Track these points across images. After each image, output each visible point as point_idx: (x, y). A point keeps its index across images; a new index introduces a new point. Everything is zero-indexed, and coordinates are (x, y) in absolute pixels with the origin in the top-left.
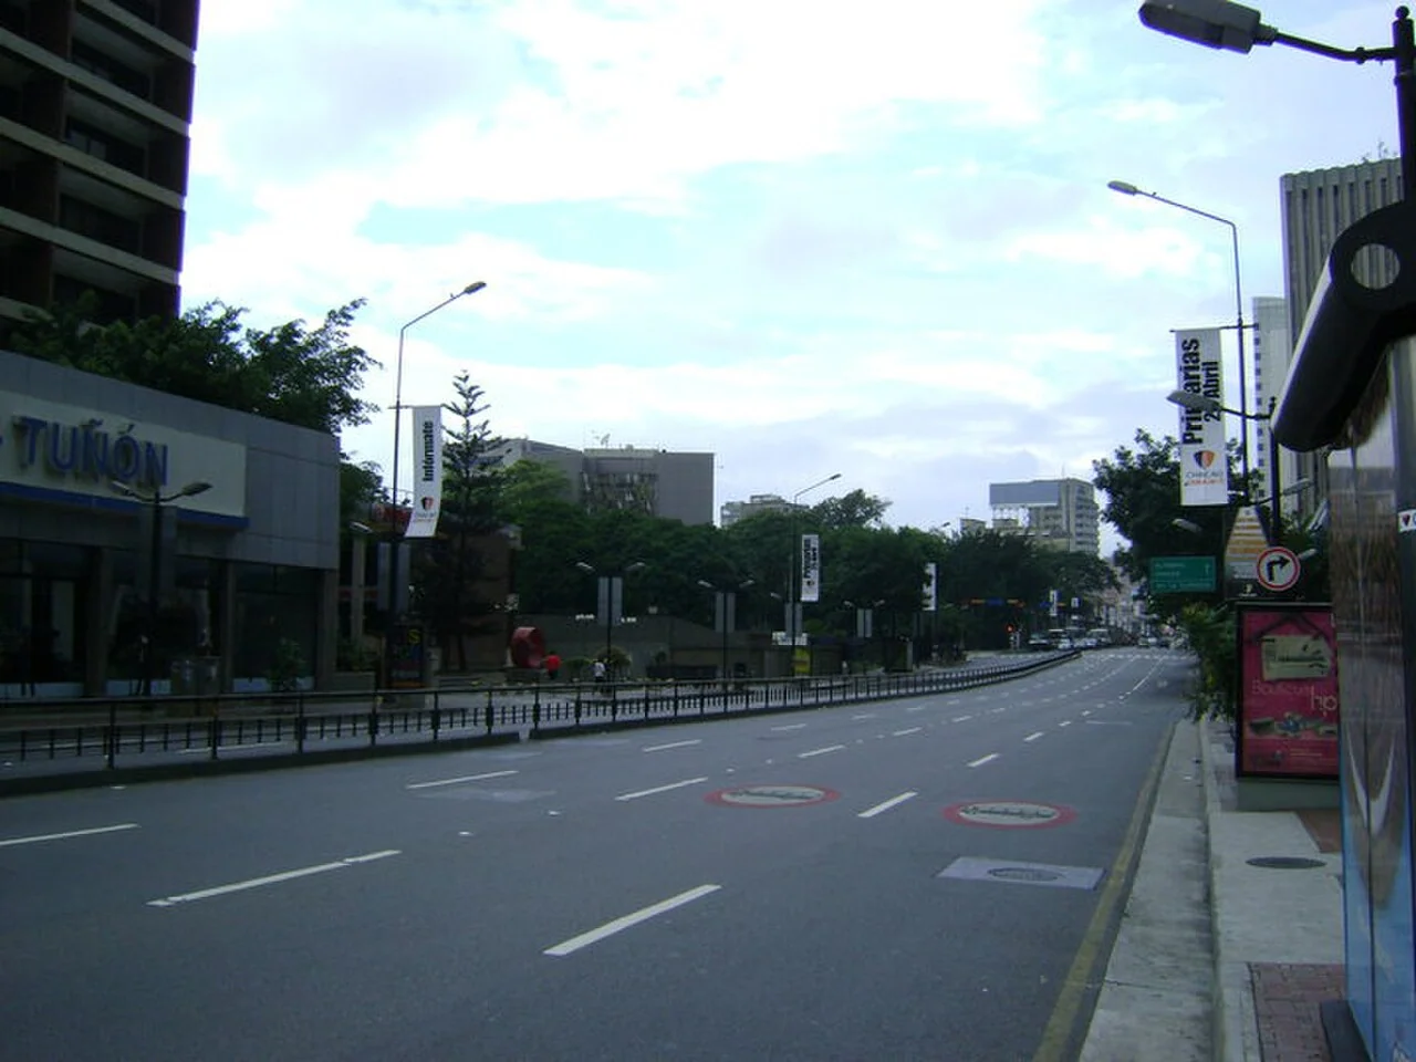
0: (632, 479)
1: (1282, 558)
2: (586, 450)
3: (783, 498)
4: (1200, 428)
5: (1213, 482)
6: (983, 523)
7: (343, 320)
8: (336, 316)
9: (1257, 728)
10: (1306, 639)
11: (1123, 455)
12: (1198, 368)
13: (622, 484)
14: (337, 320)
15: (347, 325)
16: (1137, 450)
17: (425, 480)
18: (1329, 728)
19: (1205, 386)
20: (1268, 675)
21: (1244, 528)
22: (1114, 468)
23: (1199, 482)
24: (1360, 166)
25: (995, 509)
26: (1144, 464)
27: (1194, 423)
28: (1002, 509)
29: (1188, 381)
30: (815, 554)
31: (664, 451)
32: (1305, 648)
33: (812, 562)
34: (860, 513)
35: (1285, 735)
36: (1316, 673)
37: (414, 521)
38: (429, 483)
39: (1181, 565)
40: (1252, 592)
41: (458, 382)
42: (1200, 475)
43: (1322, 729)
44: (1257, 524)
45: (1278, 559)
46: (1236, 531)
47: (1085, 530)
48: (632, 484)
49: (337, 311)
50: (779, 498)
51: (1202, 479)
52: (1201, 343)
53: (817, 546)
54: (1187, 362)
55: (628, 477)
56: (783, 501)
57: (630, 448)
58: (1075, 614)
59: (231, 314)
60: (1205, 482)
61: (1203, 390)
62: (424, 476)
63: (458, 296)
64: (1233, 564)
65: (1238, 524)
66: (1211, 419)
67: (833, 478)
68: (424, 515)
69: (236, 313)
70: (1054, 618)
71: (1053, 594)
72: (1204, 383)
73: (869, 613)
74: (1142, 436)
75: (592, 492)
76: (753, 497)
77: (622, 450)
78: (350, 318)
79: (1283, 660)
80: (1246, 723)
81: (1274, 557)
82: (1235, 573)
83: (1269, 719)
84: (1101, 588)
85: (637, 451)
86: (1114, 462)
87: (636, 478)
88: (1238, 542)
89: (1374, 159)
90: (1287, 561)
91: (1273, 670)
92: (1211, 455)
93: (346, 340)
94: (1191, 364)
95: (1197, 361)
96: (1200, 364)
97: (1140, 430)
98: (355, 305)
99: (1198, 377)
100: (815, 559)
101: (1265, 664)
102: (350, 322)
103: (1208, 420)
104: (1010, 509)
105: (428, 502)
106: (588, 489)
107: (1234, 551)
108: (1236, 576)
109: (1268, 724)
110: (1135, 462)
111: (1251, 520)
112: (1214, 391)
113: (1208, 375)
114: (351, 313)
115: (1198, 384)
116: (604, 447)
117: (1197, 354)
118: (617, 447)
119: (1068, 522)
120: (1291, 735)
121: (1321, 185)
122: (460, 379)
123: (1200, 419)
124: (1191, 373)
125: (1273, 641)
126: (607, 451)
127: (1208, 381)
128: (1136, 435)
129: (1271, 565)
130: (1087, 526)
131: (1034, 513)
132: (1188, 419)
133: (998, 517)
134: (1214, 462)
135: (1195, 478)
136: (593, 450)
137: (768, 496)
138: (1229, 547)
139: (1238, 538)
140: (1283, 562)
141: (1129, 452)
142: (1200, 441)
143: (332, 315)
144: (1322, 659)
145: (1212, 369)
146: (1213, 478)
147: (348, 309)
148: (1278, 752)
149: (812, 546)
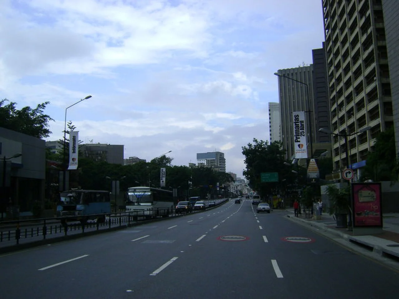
0: (100, 153)
1: (349, 171)
2: (86, 144)
3: (138, 158)
4: (299, 138)
5: (303, 152)
6: (195, 164)
7: (43, 107)
8: (41, 106)
9: (358, 214)
10: (369, 192)
11: (250, 145)
12: (298, 122)
13: (97, 154)
14: (41, 107)
15: (43, 108)
16: (254, 144)
17: (73, 153)
18: (376, 214)
19: (300, 127)
20: (361, 201)
21: (312, 164)
22: (247, 149)
23: (299, 152)
24: (298, 68)
25: (198, 160)
26: (255, 148)
27: (298, 137)
28: (200, 161)
29: (296, 126)
30: (164, 173)
31: (109, 144)
32: (369, 194)
33: (163, 175)
34: (164, 161)
35: (365, 216)
36: (372, 200)
37: (70, 165)
38: (74, 154)
39: (269, 175)
40: (314, 181)
41: (68, 124)
42: (299, 150)
43: (374, 214)
44: (315, 163)
45: (348, 172)
46: (310, 165)
47: (222, 166)
48: (100, 154)
49: (41, 104)
50: (137, 158)
51: (300, 151)
52: (299, 115)
53: (165, 171)
54: (296, 121)
55: (99, 152)
56: (139, 158)
57: (99, 143)
58: (223, 189)
59: (12, 104)
60: (301, 152)
61: (300, 128)
62: (72, 152)
63: (83, 100)
64: (309, 174)
65: (310, 163)
66: (302, 136)
67: (170, 152)
68: (73, 163)
69: (14, 104)
70: (218, 190)
71: (218, 184)
72: (300, 126)
73: (176, 190)
74: (255, 140)
75: (89, 156)
76: (130, 158)
77: (97, 144)
78: (45, 107)
79: (364, 197)
80: (355, 213)
81: (347, 171)
82: (310, 176)
83: (361, 212)
84: (229, 182)
85: (101, 144)
86: (248, 147)
87: (101, 152)
88: (310, 168)
89: (302, 66)
90: (351, 172)
91: (361, 200)
92: (302, 145)
93: (42, 113)
94: (297, 121)
95: (298, 121)
96: (299, 121)
97: (254, 139)
98: (46, 103)
99: (298, 125)
100: (164, 175)
101: (359, 198)
102: (45, 108)
103: (301, 136)
104: (202, 160)
105: (74, 159)
106: (87, 155)
107: (309, 170)
108: (310, 177)
109: (361, 213)
110: (253, 147)
111: (314, 162)
112: (303, 128)
113: (301, 124)
114: (45, 105)
115: (299, 127)
116: (91, 143)
117: (298, 119)
118: (95, 143)
119: (217, 163)
120: (367, 216)
121: (288, 73)
122: (69, 123)
123: (299, 136)
124: (297, 124)
125: (361, 192)
126: (92, 144)
127: (301, 126)
128: (253, 140)
129: (346, 173)
130: (222, 165)
131: (208, 161)
132: (296, 136)
133: (199, 162)
134: (303, 147)
135: (298, 151)
136: (88, 144)
137: (134, 157)
138: (308, 169)
139: (311, 167)
140: (350, 173)
141: (251, 145)
142: (299, 141)
143: (39, 106)
144: (374, 196)
145: (302, 123)
146: (303, 151)
147: (44, 104)
148: (364, 220)
149: (164, 171)
